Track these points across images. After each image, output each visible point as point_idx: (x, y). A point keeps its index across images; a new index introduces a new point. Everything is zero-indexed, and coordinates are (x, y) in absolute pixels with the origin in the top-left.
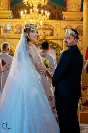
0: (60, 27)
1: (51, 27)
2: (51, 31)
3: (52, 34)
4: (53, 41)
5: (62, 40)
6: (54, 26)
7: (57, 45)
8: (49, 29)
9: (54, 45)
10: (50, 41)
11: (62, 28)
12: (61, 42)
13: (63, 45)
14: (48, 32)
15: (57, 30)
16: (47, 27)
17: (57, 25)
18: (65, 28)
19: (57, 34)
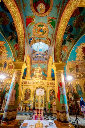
3: (43, 85)
6: (44, 82)
7: (45, 88)
8: (42, 83)
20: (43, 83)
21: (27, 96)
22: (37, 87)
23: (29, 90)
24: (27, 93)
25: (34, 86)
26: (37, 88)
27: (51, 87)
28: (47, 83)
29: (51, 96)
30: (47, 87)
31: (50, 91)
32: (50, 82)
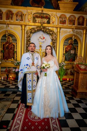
0: (55, 16)
1: (48, 16)
2: (48, 20)
3: (49, 22)
4: (50, 28)
5: (57, 27)
6: (51, 15)
7: (53, 31)
8: (46, 18)
9: (50, 31)
10: (47, 28)
11: (57, 17)
12: (56, 29)
13: (57, 32)
14: (46, 20)
15: (53, 19)
16: (45, 16)
17: (53, 14)
18: (59, 17)
19: (53, 22)
20: (49, 19)
21: (7, 51)
22: (33, 29)
23: (11, 35)
24: (7, 43)
25: (25, 26)
26: (33, 31)
27: (69, 30)
28: (60, 17)
29: (66, 52)
30: (60, 28)
31: (66, 40)
32: (68, 15)
